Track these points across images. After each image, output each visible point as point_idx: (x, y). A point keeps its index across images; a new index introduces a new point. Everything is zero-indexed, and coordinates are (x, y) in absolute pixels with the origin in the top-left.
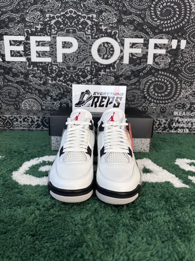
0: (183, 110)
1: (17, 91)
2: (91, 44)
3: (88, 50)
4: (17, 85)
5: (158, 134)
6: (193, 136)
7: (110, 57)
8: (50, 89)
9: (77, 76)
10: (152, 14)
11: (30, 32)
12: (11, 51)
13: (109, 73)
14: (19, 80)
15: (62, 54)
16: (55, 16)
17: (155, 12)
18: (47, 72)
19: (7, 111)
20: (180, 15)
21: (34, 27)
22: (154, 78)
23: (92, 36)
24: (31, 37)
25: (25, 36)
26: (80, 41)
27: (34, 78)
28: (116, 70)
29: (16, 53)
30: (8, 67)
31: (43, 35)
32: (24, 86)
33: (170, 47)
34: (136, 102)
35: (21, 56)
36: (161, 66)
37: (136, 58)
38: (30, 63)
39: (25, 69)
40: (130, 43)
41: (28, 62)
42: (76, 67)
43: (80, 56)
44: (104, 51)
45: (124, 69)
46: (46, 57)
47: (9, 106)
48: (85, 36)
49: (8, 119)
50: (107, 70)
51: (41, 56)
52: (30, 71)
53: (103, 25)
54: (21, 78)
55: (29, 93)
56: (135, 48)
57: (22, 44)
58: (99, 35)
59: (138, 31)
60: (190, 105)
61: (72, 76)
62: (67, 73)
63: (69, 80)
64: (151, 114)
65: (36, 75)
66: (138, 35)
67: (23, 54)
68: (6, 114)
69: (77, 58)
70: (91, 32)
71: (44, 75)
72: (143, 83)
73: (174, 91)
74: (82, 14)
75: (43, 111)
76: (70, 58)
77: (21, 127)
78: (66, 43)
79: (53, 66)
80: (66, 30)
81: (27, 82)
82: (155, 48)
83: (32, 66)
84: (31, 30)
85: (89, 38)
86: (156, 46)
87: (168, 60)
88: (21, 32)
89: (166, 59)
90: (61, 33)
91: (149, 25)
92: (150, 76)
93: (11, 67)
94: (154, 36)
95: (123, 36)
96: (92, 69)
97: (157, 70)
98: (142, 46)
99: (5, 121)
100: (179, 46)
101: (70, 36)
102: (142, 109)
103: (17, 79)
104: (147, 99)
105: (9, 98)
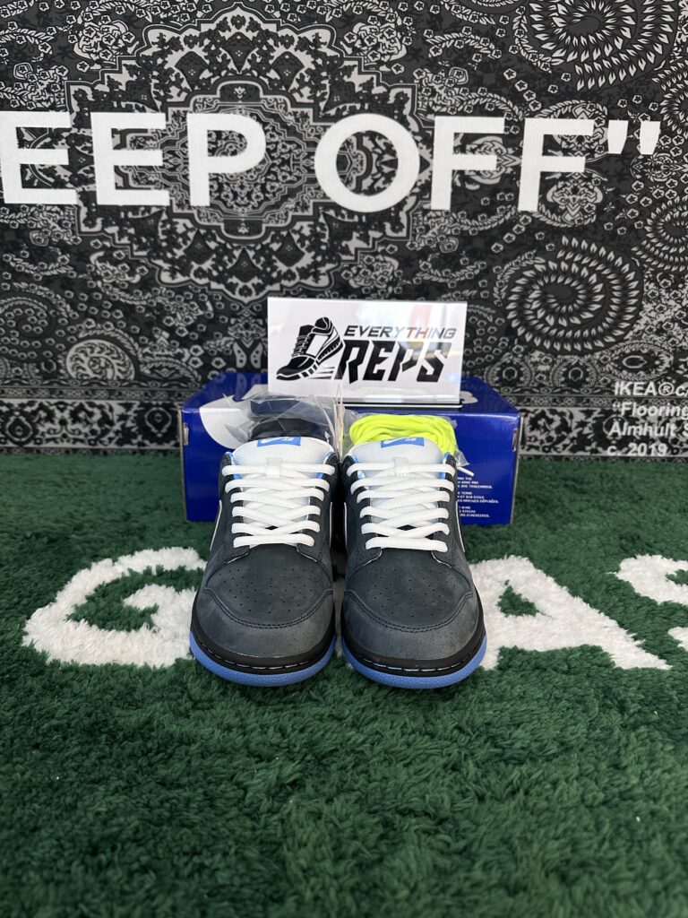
0: (647, 377)
1: (47, 312)
2: (312, 138)
3: (303, 162)
4: (46, 289)
5: (557, 464)
6: (682, 469)
7: (382, 186)
8: (167, 303)
9: (265, 257)
10: (535, 26)
11: (90, 98)
12: (24, 167)
13: (380, 244)
14: (55, 272)
15: (207, 177)
16: (182, 38)
17: (547, 21)
18: (155, 241)
19: (12, 383)
20: (637, 31)
21: (106, 80)
22: (543, 261)
23: (316, 110)
24: (93, 115)
25: (72, 111)
26: (274, 129)
27: (108, 265)
28: (403, 233)
29: (41, 174)
30: (14, 225)
31: (137, 107)
32: (72, 294)
33: (600, 149)
34: (477, 346)
35: (59, 184)
36: (568, 217)
37: (477, 187)
38: (94, 210)
39: (74, 233)
40: (456, 135)
41: (85, 205)
42: (261, 223)
43: (273, 184)
44: (361, 163)
45: (435, 230)
46: (151, 186)
47: (22, 367)
48: (290, 109)
49: (17, 413)
50: (374, 234)
51: (131, 183)
52: (94, 238)
53: (356, 69)
54: (60, 266)
55: (90, 320)
56: (473, 151)
57: (64, 141)
58: (341, 107)
59: (483, 91)
60: (672, 358)
61: (244, 255)
62: (229, 246)
63: (235, 271)
64: (532, 392)
65: (115, 255)
66: (485, 104)
67: (67, 179)
68: (11, 393)
69: (264, 190)
70: (313, 97)
71: (144, 253)
72: (502, 278)
73: (613, 307)
74: (279, 28)
75: (143, 384)
76: (238, 190)
77: (65, 440)
78: (224, 137)
79: (175, 220)
80: (223, 88)
81: (85, 281)
82: (545, 153)
83: (99, 221)
84: (93, 89)
85: (305, 116)
86: (550, 145)
87: (593, 195)
88: (59, 97)
89: (586, 190)
90: (204, 99)
91: (526, 67)
92: (530, 255)
93: (25, 225)
95: (428, 107)
96: (318, 229)
97: (555, 233)
98: (498, 146)
99: (7, 420)
100: (632, 143)
101: (238, 111)
102: (499, 374)
103: (47, 270)
104: (517, 337)
105: (20, 338)
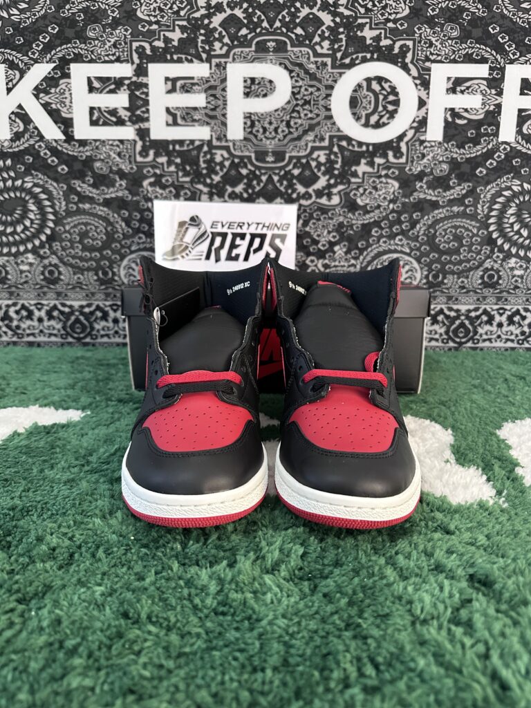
1: (106, 229)
2: (330, 82)
3: (322, 103)
4: (105, 209)
7: (386, 121)
9: (287, 180)
11: (148, 52)
12: (92, 109)
13: (384, 169)
14: (113, 195)
15: (242, 116)
16: (225, 2)
18: (197, 168)
19: (74, 288)
21: (162, 37)
22: (519, 183)
23: (334, 59)
24: (150, 66)
25: (133, 63)
26: (298, 76)
27: (158, 189)
28: (403, 160)
29: (106, 114)
30: (81, 156)
31: (187, 59)
32: (127, 214)
34: (464, 254)
35: (120, 122)
37: (465, 122)
38: (148, 144)
39: (130, 162)
40: (449, 79)
41: (141, 139)
42: (284, 153)
43: (297, 120)
44: (370, 102)
45: (429, 157)
46: (196, 124)
47: (83, 274)
48: (312, 59)
49: (77, 313)
50: (378, 161)
51: (179, 121)
52: (146, 167)
53: (368, 26)
54: (118, 190)
55: (141, 235)
56: (462, 92)
57: (125, 87)
58: (354, 56)
59: (471, 43)
61: (270, 179)
62: (257, 172)
63: (262, 193)
64: (509, 293)
65: (163, 180)
66: (473, 53)
67: (127, 119)
68: (72, 296)
69: (288, 125)
70: (331, 48)
71: (187, 179)
72: (485, 197)
76: (267, 125)
77: (117, 336)
78: (257, 82)
79: (214, 151)
80: (257, 42)
81: (138, 202)
82: (522, 93)
83: (152, 153)
84: (151, 45)
85: (325, 65)
86: (526, 86)
88: (123, 52)
90: (242, 52)
91: (507, 23)
92: (508, 178)
93: (91, 156)
94: (520, 57)
95: (426, 56)
97: (529, 160)
98: (483, 87)
99: (68, 319)
101: (269, 61)
102: (482, 277)
103: (107, 194)
104: (496, 245)
105: (83, 250)
